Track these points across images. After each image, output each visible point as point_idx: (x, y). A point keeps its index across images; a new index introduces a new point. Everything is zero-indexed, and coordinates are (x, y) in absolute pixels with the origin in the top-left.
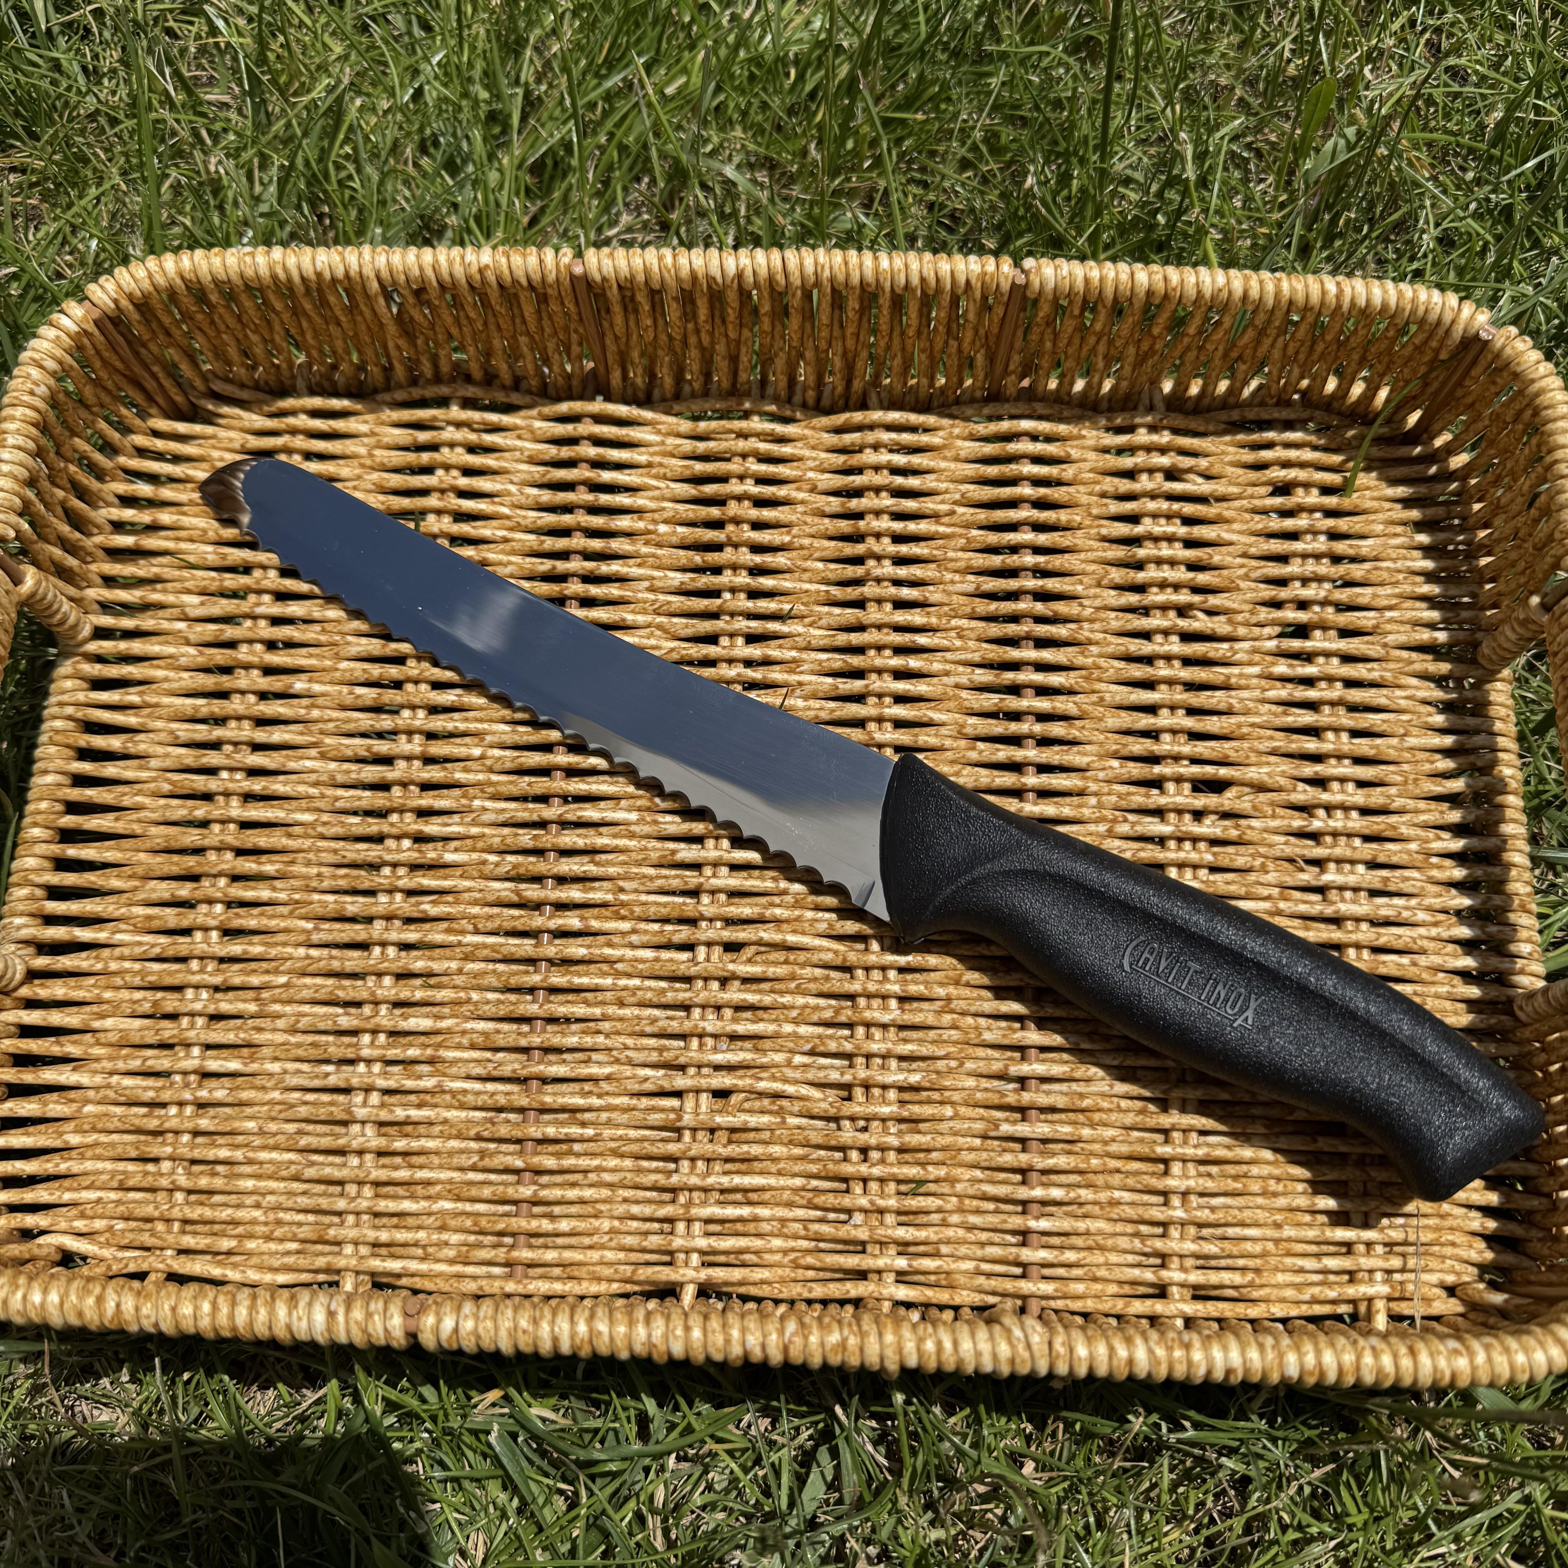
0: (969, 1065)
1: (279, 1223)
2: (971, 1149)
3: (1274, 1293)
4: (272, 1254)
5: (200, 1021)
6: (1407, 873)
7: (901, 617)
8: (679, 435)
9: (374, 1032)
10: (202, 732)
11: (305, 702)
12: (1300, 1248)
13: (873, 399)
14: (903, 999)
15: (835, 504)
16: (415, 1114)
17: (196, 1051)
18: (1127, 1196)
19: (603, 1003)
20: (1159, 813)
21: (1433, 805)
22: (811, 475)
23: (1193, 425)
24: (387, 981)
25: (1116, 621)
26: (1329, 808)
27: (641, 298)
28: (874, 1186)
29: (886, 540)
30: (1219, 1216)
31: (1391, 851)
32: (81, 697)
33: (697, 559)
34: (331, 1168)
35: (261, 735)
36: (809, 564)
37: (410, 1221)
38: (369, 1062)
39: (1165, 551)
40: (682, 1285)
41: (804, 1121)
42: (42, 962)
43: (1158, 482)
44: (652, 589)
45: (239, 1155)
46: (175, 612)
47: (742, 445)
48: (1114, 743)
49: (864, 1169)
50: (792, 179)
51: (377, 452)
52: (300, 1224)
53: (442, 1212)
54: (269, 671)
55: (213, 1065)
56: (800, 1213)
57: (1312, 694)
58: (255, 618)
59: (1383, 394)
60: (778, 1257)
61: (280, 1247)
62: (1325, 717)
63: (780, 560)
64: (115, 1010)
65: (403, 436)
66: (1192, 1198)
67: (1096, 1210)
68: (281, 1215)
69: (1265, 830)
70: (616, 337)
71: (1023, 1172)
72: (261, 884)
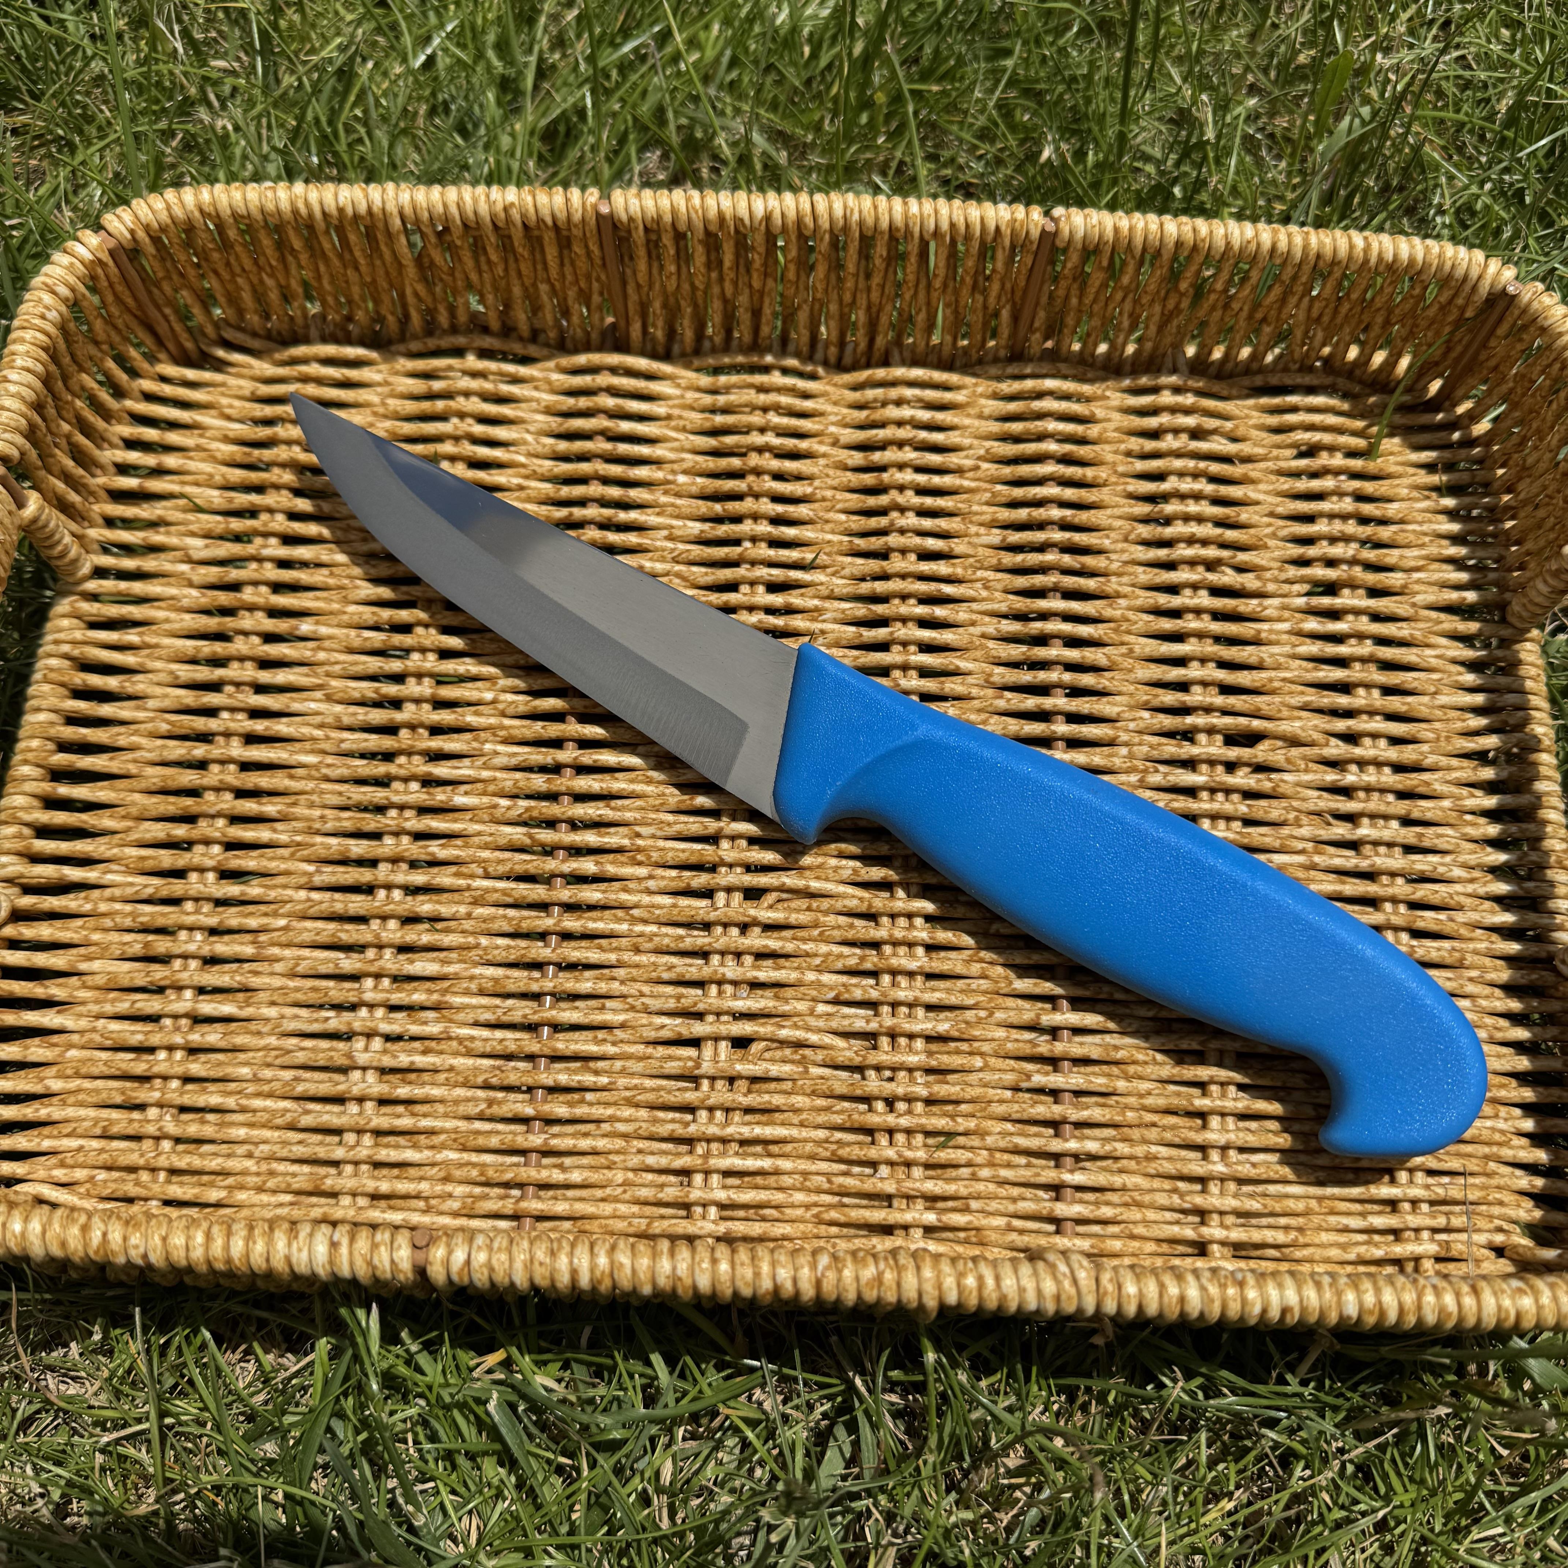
0: (999, 1015)
1: (272, 1173)
2: (1001, 1101)
3: (1318, 1253)
4: (263, 1206)
5: (194, 964)
6: (1440, 830)
7: (926, 567)
8: (699, 389)
9: (378, 976)
10: (204, 673)
11: (311, 644)
12: (1343, 1206)
13: (896, 355)
14: (929, 947)
15: (857, 458)
16: (420, 1060)
17: (188, 994)
18: (1164, 1151)
19: (618, 949)
20: (1190, 764)
21: (1466, 763)
22: (833, 429)
23: (1216, 388)
24: (392, 924)
25: (1143, 575)
26: (1362, 764)
27: (667, 240)
28: (900, 1138)
29: (910, 493)
30: (1261, 1172)
31: (1422, 808)
32: (78, 635)
33: (718, 506)
34: (330, 1115)
35: (266, 677)
36: (832, 515)
37: (412, 1172)
38: (371, 1006)
39: (1192, 507)
41: (827, 1072)
42: (27, 901)
43: (1181, 442)
44: (670, 538)
45: (231, 1102)
46: (179, 554)
47: (763, 399)
48: (1145, 695)
49: (891, 1120)
51: (391, 401)
52: (294, 1175)
53: (447, 1163)
54: (274, 613)
55: (207, 1009)
56: (824, 1166)
57: (1342, 650)
58: (260, 560)
59: (1404, 363)
60: (799, 1212)
61: (273, 1199)
62: (1356, 673)
63: (802, 511)
64: (104, 952)
65: (418, 386)
66: (1232, 1153)
67: (1132, 1165)
68: (275, 1165)
69: (1298, 784)
70: (639, 286)
71: (1055, 1125)
72: (261, 826)
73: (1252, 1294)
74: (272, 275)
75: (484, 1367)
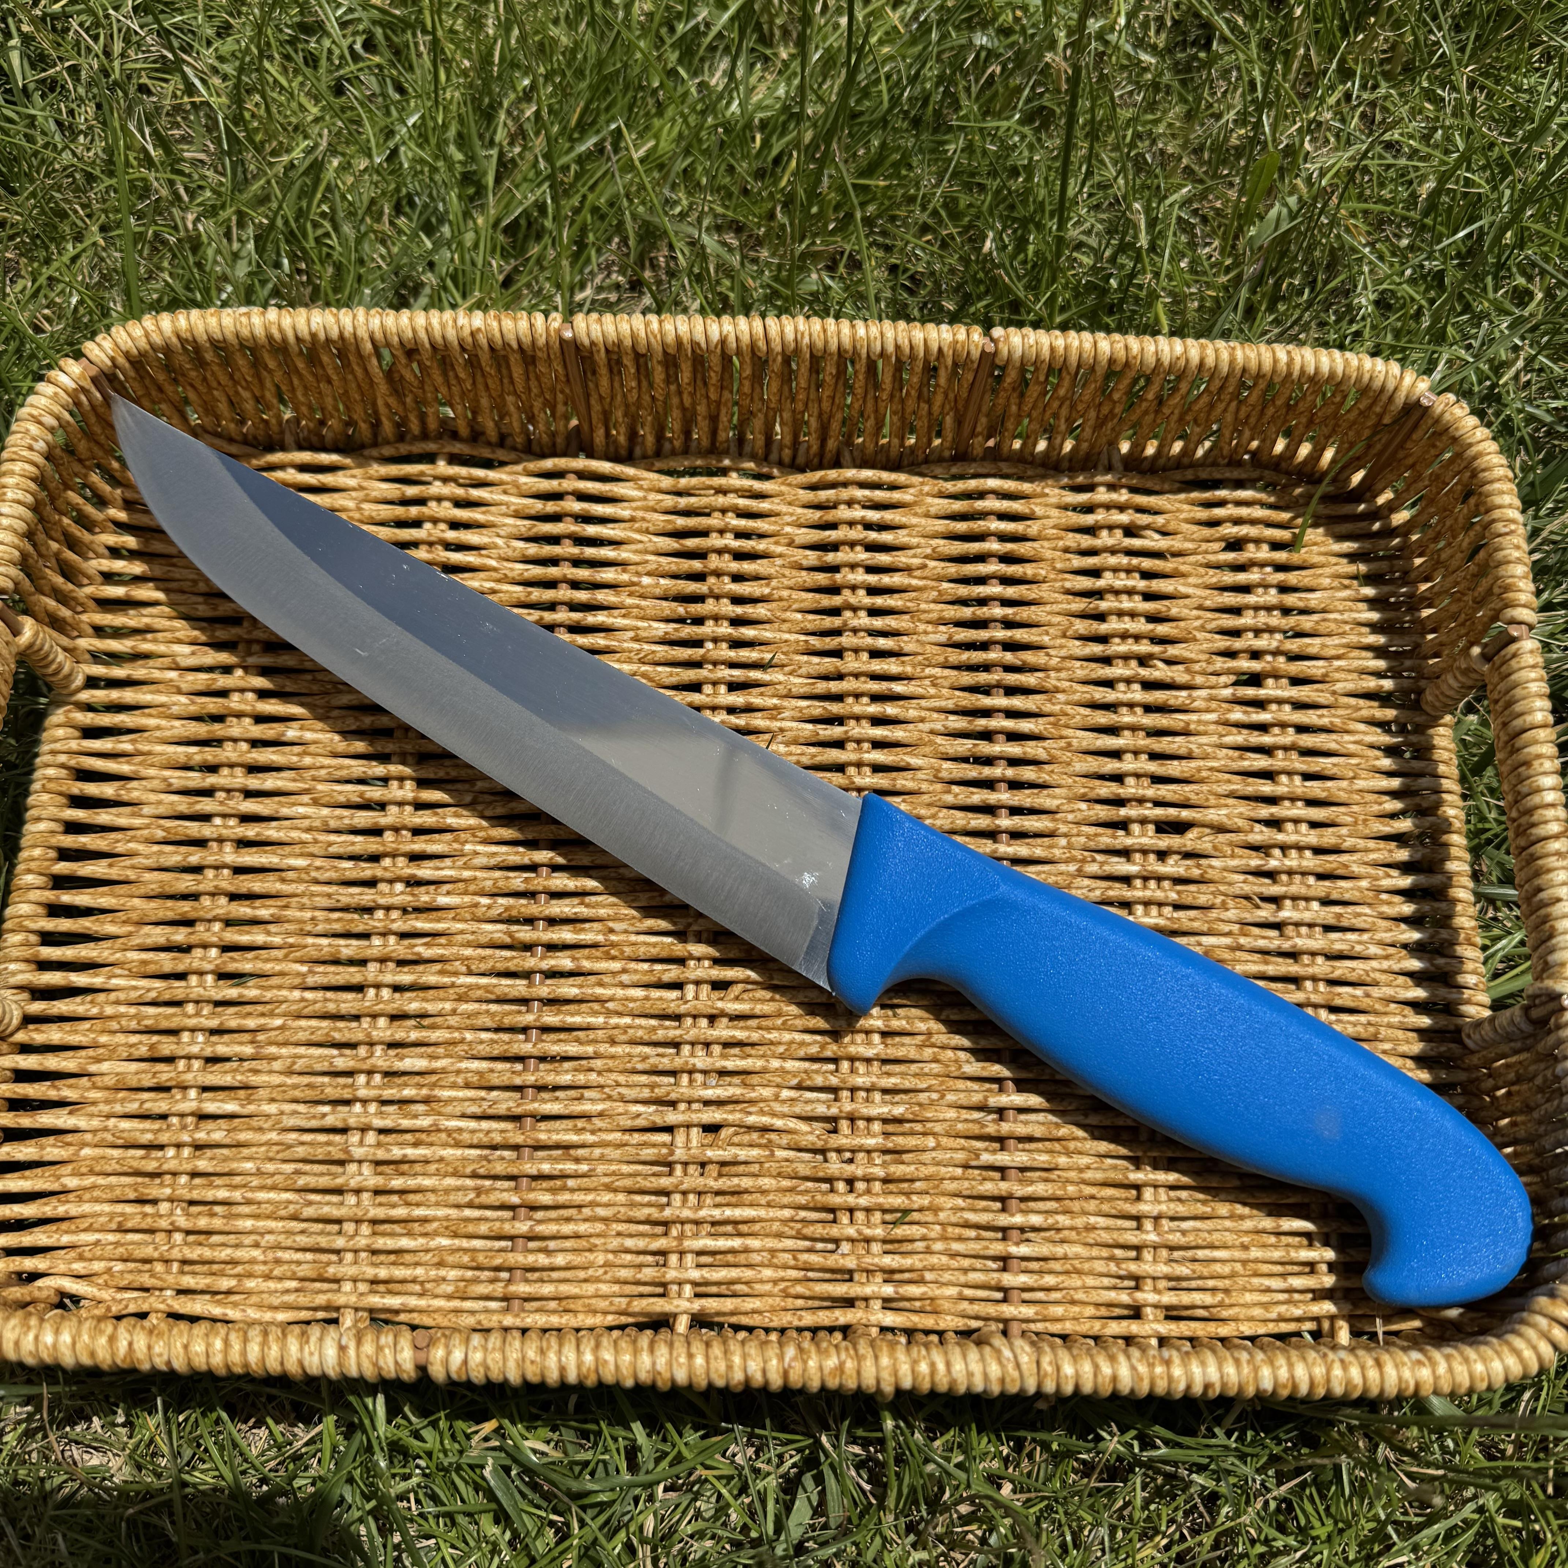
0: (950, 1097)
1: (278, 1262)
2: (953, 1179)
3: (1242, 1312)
4: (271, 1293)
5: (197, 1064)
6: (1358, 909)
7: (877, 666)
8: (660, 491)
9: (370, 1073)
10: (195, 779)
11: (297, 749)
12: (1265, 1268)
13: (846, 457)
14: (885, 1034)
15: (812, 557)
16: (411, 1152)
17: (193, 1093)
18: (1101, 1221)
19: (595, 1041)
20: (1125, 853)
21: (1382, 844)
22: (788, 529)
23: (1148, 484)
24: (382, 1022)
25: (1082, 670)
26: (1284, 848)
27: (628, 361)
28: (860, 1216)
29: (862, 592)
30: (1190, 1239)
31: (1343, 889)
32: (74, 745)
33: (681, 610)
34: (329, 1207)
35: (254, 782)
36: (788, 615)
37: (408, 1258)
38: (365, 1102)
39: (1126, 603)
40: (675, 1316)
41: (791, 1154)
42: (37, 1007)
43: (1117, 538)
44: (636, 639)
45: (237, 1195)
46: (166, 661)
47: (721, 500)
48: (1082, 787)
49: (851, 1200)
50: (760, 242)
51: (365, 506)
52: (299, 1263)
53: (439, 1249)
54: (260, 719)
55: (211, 1107)
56: (789, 1243)
57: (1266, 739)
58: (245, 667)
59: (1329, 454)
60: (768, 1287)
61: (280, 1286)
62: (1279, 761)
63: (760, 611)
64: (112, 1054)
65: (392, 490)
66: (1164, 1222)
67: (1073, 1235)
68: (280, 1254)
69: (1225, 869)
70: (601, 398)
71: (1003, 1200)
72: (255, 929)
73: (1177, 1371)
74: (247, 389)
75: (481, 1435)
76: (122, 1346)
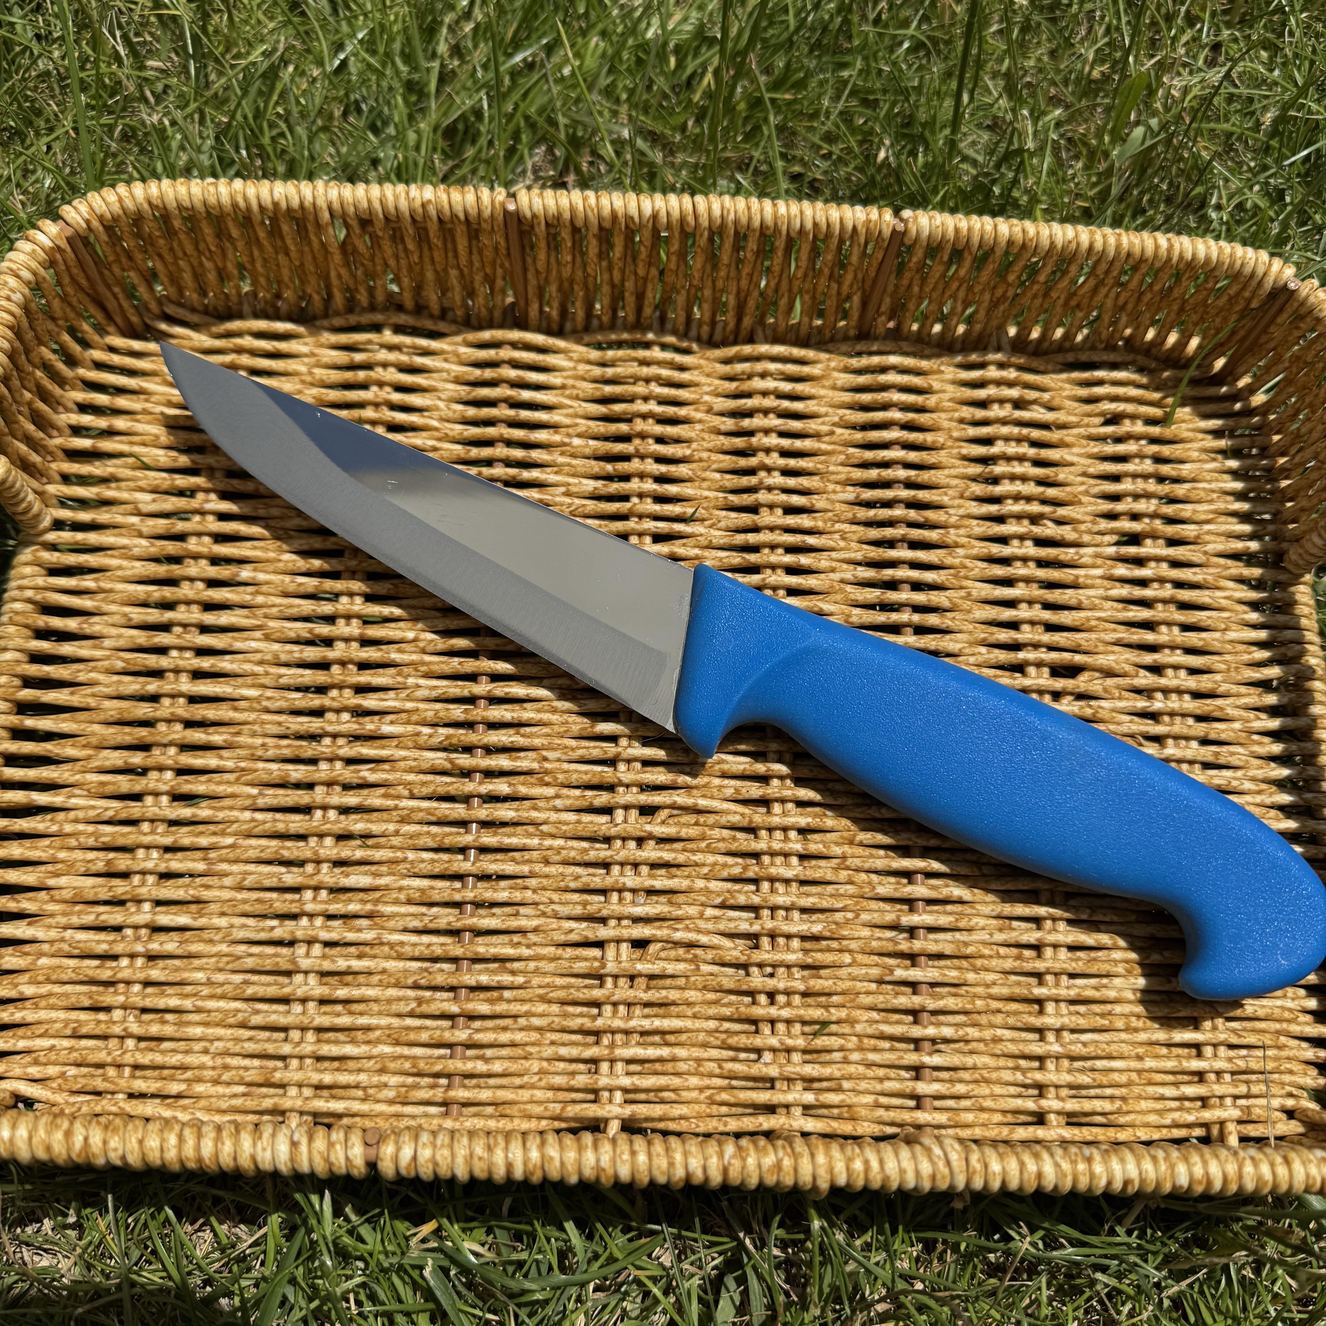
0: (865, 917)
1: (226, 1067)
2: (868, 993)
3: (1139, 1119)
4: (219, 1097)
5: (151, 879)
6: (1232, 748)
7: (791, 520)
8: (589, 362)
9: (316, 889)
10: (154, 616)
11: (250, 589)
12: (1159, 1077)
13: (760, 333)
14: (803, 857)
15: (729, 424)
16: (356, 964)
17: (147, 906)
18: (1008, 1034)
19: (530, 861)
21: (1252, 690)
22: (707, 398)
23: (1035, 364)
24: (329, 841)
25: (978, 528)
26: (1166, 692)
27: (565, 234)
28: (781, 1027)
29: (775, 455)
30: (1090, 1050)
31: (1217, 730)
32: (40, 581)
33: (609, 468)
34: (276, 1014)
35: (210, 618)
36: (708, 474)
37: (351, 1064)
38: (311, 916)
39: (1018, 469)
40: (606, 1121)
41: (715, 969)
43: (1006, 411)
44: (567, 494)
45: (188, 1004)
46: (129, 507)
47: (646, 371)
48: (982, 633)
49: (773, 1011)
51: (317, 371)
52: (246, 1069)
53: (381, 1056)
54: (215, 561)
55: (163, 920)
56: (714, 1053)
57: (1148, 593)
58: (203, 513)
59: (1194, 342)
60: (694, 1094)
61: (228, 1091)
62: (1159, 613)
63: (682, 470)
64: (70, 869)
65: (341, 357)
66: (1065, 1034)
67: (981, 1046)
68: (228, 1060)
69: (1113, 710)
70: (537, 272)
71: (915, 1014)
72: (208, 753)
74: (210, 259)
75: (420, 1236)
76: (78, 1141)
